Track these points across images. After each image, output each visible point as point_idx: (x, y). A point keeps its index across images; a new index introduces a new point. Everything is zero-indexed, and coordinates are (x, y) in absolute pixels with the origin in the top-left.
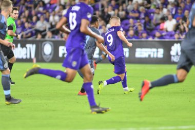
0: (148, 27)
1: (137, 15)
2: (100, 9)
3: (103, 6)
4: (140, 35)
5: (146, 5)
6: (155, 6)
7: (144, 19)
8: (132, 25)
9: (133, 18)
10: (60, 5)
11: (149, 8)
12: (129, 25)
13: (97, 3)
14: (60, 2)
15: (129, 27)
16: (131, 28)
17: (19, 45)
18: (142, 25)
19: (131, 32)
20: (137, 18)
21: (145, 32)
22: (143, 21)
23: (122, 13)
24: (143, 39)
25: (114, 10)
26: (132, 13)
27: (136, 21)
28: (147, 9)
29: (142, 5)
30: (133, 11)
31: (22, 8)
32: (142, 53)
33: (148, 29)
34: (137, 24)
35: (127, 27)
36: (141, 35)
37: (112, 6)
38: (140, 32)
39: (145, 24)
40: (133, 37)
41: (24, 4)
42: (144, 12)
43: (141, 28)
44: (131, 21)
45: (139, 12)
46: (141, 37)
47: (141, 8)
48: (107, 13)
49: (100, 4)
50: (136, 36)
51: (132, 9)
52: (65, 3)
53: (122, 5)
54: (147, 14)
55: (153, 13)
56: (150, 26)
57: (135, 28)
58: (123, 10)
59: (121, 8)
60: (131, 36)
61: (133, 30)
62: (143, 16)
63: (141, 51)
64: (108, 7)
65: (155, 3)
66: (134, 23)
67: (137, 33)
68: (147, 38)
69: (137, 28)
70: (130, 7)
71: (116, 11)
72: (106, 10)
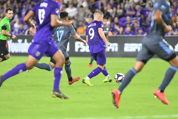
0: (143, 24)
1: (133, 13)
2: (100, 7)
3: (102, 5)
4: (136, 31)
5: (142, 3)
6: (150, 4)
7: (140, 16)
8: (129, 22)
9: (130, 16)
10: (63, 3)
11: (144, 6)
12: (126, 22)
13: (97, 2)
14: (63, 1)
15: (127, 24)
16: (128, 25)
17: (26, 41)
18: (139, 22)
19: (128, 29)
20: (134, 16)
21: (140, 28)
22: (139, 18)
23: (120, 11)
24: (139, 35)
25: (112, 8)
26: (129, 11)
27: (132, 18)
28: (142, 8)
29: (138, 3)
30: (130, 9)
31: (29, 6)
32: (130, 47)
33: (144, 26)
34: (134, 21)
35: (124, 24)
36: (138, 31)
37: (110, 4)
38: (136, 28)
39: (141, 21)
40: (130, 33)
41: (30, 3)
42: (140, 10)
43: (137, 25)
44: (128, 18)
45: (136, 11)
46: (137, 33)
47: (137, 7)
48: (106, 11)
49: (99, 3)
50: (132, 32)
51: (129, 7)
52: (68, 2)
53: (120, 4)
54: (143, 12)
55: (148, 11)
56: (145, 23)
57: (131, 25)
58: (121, 8)
59: (118, 6)
60: (128, 32)
61: (130, 27)
62: (138, 14)
63: (129, 46)
64: (107, 6)
65: (150, 2)
66: (131, 20)
67: (133, 29)
68: (143, 34)
69: (133, 25)
70: (127, 6)
71: (115, 9)
72: (105, 8)
